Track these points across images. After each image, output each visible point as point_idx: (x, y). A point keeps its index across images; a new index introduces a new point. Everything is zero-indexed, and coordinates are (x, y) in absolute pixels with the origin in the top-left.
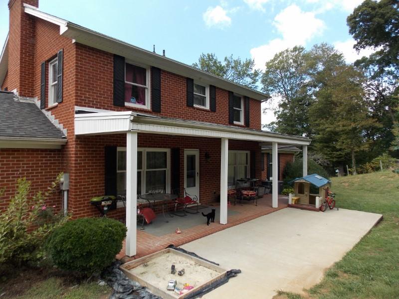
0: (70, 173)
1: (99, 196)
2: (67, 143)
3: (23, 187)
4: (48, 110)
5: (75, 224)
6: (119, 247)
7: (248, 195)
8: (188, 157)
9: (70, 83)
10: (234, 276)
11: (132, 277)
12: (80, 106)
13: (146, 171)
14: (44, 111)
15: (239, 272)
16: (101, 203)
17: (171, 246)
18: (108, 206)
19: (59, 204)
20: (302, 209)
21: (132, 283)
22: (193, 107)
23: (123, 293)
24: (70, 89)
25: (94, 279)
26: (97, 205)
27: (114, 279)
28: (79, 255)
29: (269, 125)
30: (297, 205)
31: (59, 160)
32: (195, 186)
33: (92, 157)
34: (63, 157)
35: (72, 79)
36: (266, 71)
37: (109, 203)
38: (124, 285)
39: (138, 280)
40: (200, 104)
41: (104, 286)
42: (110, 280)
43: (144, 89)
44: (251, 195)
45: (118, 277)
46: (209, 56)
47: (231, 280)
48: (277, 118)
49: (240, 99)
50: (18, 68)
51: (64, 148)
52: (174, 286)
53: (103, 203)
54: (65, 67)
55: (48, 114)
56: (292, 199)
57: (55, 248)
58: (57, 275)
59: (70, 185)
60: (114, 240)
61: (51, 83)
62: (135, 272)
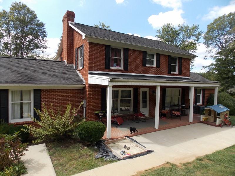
0: (86, 100)
1: (98, 111)
2: (86, 86)
3: (69, 107)
4: (78, 70)
5: (86, 124)
6: (103, 135)
7: (175, 114)
8: (143, 92)
9: (87, 60)
10: (150, 153)
11: (107, 147)
12: (91, 70)
13: (121, 100)
14: (77, 70)
15: (153, 151)
16: (99, 114)
17: (127, 136)
18: (102, 115)
19: (83, 112)
20: (208, 124)
21: (107, 149)
22: (146, 66)
23: (103, 152)
24: (87, 63)
25: (93, 146)
26: (97, 114)
27: (100, 147)
28: (87, 136)
29: (209, 66)
30: (206, 122)
31: (82, 94)
32: (146, 107)
33: (96, 93)
34: (84, 92)
35: (87, 58)
36: (208, 31)
37: (102, 114)
38: (104, 150)
39: (110, 149)
40: (151, 64)
41: (96, 149)
42: (99, 147)
43: (120, 59)
44: (177, 114)
45: (102, 146)
46: (168, 25)
47: (148, 155)
48: (216, 61)
49: (176, 59)
50: (66, 51)
51: (84, 89)
52: (123, 153)
53: (100, 114)
54: (85, 55)
55: (78, 72)
56: (203, 118)
57: (79, 132)
58: (80, 142)
59: (86, 105)
60: (100, 132)
61: (80, 58)
62: (109, 145)
